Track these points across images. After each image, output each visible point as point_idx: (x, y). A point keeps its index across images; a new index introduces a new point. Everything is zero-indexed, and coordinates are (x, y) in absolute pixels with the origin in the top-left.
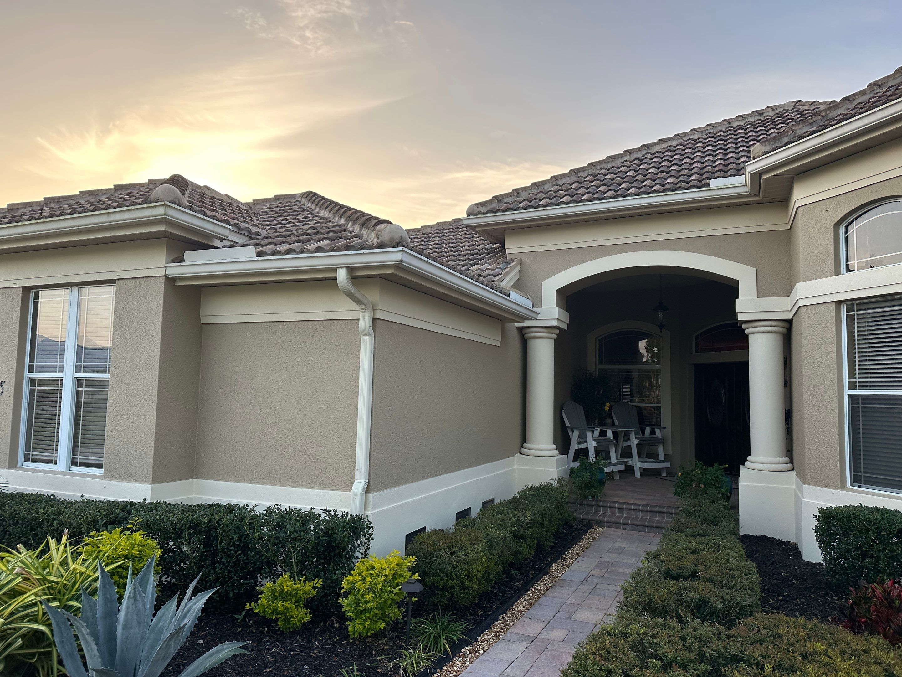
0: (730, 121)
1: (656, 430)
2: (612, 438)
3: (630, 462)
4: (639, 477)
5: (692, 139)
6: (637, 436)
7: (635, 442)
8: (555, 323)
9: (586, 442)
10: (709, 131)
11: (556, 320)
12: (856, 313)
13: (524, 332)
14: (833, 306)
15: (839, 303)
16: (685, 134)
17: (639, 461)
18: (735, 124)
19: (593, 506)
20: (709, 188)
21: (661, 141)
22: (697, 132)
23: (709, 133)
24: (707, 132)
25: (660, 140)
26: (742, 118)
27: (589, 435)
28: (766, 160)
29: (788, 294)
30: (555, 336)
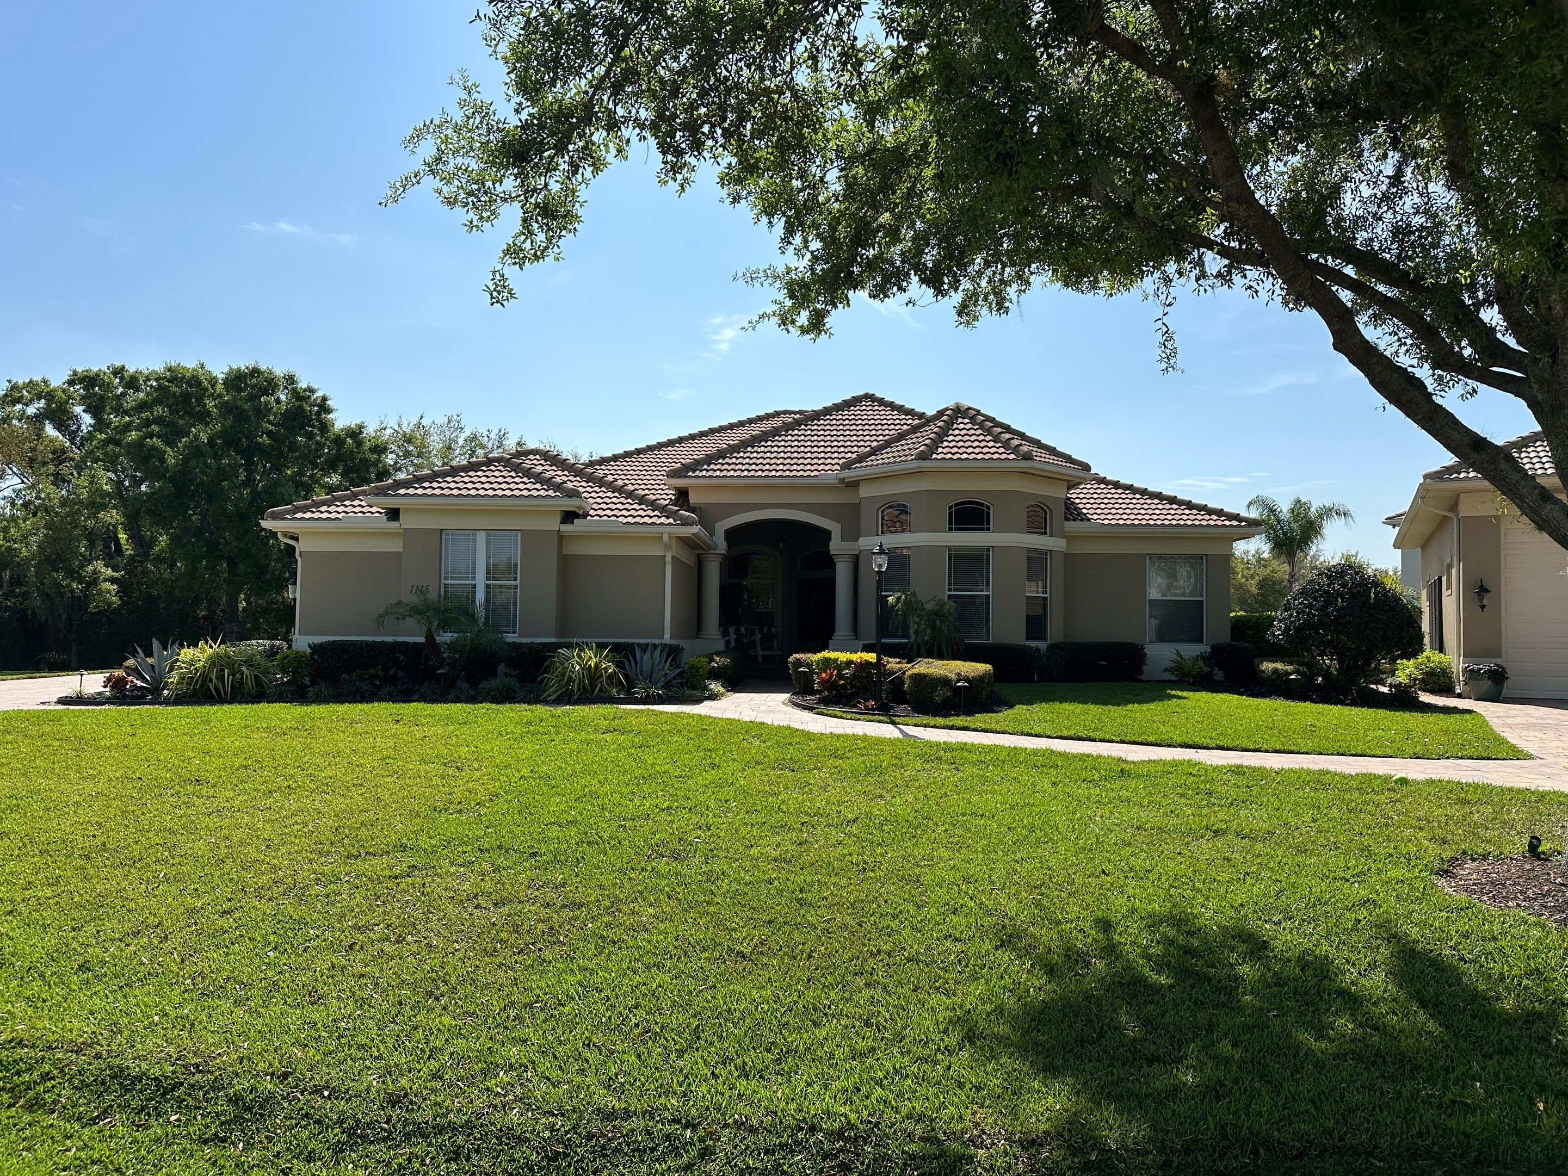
8: (723, 552)
13: (700, 556)
20: (818, 479)
28: (846, 474)
29: (857, 540)
30: (721, 560)
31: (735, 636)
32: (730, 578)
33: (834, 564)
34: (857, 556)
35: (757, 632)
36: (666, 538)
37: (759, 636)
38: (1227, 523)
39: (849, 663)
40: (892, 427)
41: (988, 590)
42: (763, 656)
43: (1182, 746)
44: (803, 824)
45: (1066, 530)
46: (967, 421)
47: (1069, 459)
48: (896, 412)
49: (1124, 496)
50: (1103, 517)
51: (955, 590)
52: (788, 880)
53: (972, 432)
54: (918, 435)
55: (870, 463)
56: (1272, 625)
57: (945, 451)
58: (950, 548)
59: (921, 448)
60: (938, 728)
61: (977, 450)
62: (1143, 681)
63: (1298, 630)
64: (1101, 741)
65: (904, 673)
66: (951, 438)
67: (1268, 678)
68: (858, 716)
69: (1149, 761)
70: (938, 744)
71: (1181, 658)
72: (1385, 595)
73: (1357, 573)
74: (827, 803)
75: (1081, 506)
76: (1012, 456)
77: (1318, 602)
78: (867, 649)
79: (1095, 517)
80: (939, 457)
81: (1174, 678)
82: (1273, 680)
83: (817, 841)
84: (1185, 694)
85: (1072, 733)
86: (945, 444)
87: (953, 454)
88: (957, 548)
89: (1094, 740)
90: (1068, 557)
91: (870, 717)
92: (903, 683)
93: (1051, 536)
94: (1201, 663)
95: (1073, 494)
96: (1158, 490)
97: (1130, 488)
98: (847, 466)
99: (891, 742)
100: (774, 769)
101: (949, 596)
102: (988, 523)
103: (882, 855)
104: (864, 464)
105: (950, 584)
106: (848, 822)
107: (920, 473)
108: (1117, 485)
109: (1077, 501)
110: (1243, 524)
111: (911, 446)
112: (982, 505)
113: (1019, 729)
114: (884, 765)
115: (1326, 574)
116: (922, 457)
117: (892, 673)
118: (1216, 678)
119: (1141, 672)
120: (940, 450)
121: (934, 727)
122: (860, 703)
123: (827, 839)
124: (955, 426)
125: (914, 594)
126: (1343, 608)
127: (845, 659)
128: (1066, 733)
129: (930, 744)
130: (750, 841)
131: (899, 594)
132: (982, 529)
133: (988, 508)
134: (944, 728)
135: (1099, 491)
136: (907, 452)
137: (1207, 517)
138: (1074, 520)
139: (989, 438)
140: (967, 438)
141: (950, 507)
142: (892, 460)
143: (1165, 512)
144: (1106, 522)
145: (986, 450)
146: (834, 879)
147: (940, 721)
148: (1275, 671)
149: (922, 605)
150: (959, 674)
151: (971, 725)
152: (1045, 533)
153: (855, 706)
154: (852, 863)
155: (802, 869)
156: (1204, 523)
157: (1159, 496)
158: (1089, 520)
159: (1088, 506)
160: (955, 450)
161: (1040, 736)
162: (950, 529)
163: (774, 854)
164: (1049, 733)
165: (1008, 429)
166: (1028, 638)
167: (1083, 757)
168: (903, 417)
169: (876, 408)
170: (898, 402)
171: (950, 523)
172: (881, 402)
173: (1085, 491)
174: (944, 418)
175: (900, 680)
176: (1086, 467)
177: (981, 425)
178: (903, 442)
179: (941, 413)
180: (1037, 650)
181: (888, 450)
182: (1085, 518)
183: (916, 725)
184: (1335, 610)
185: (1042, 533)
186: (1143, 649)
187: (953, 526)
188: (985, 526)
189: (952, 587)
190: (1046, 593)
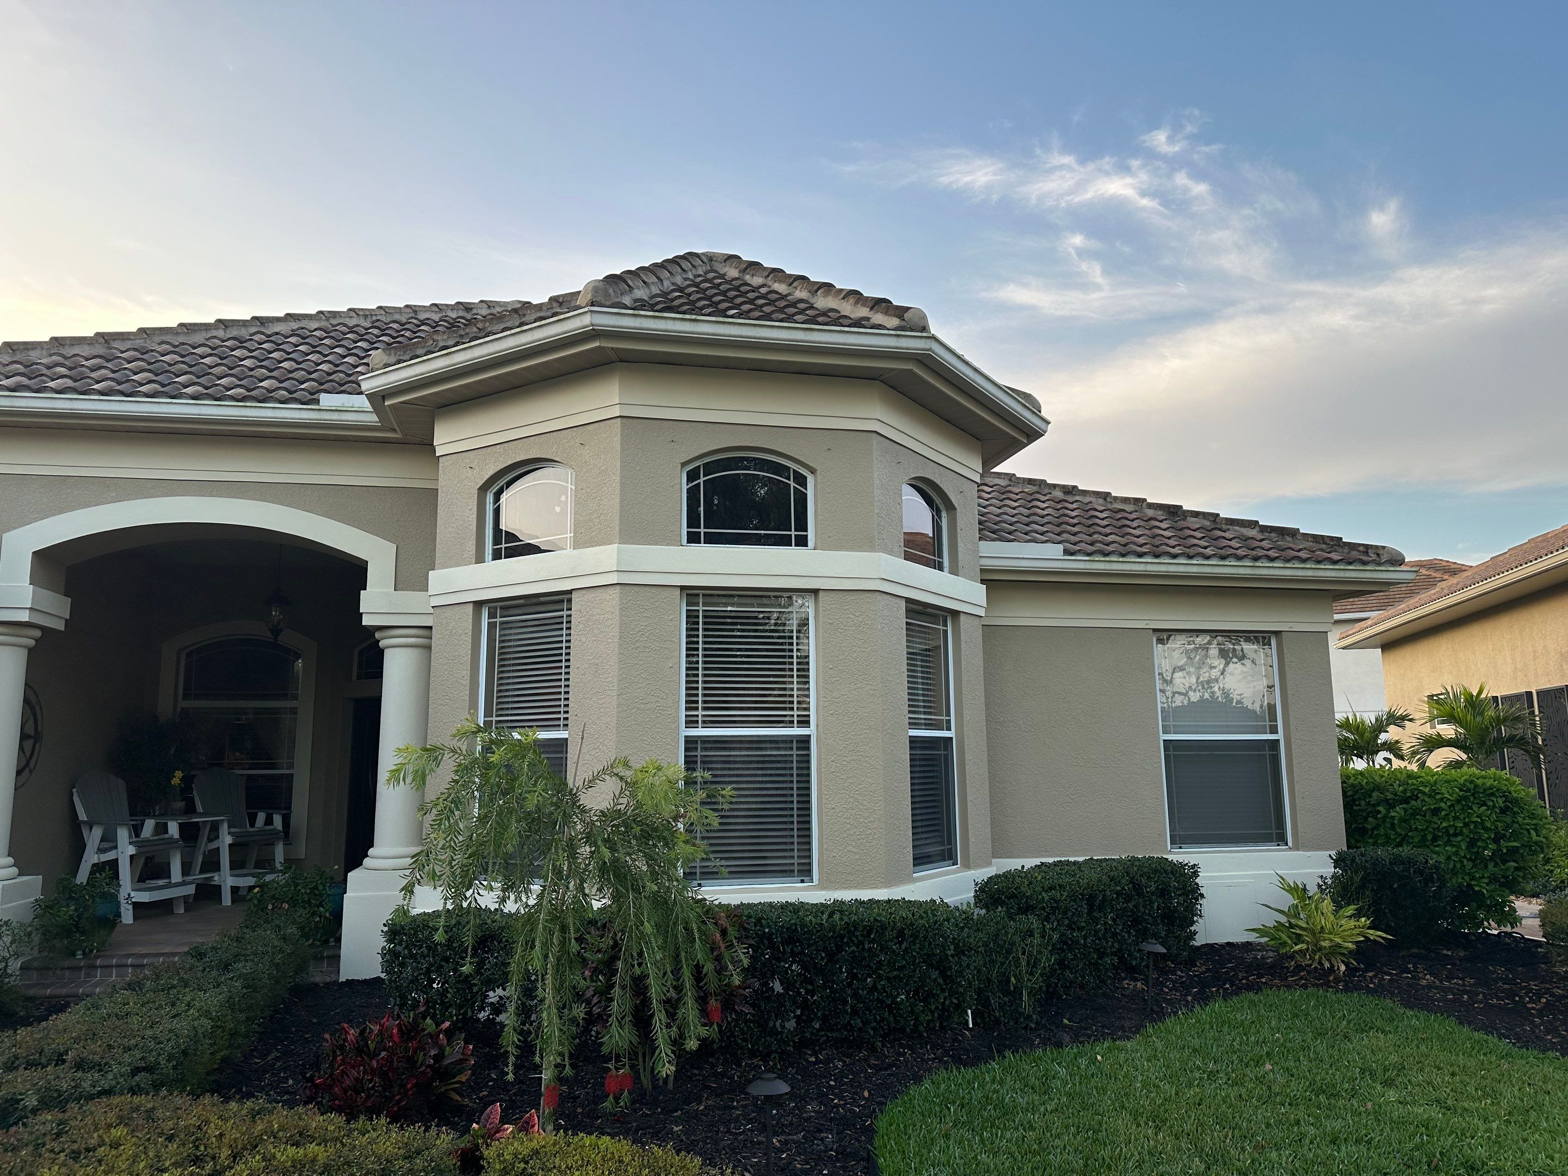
0: (417, 309)
1: (274, 816)
2: (177, 836)
3: (216, 878)
4: (229, 903)
5: (345, 325)
6: (233, 830)
7: (227, 839)
8: (24, 617)
9: (116, 847)
10: (378, 318)
11: (28, 611)
12: (498, 620)
14: (470, 608)
15: (479, 604)
16: (334, 314)
17: (231, 875)
18: (422, 316)
19: (80, 968)
20: (317, 407)
21: (289, 317)
22: (358, 315)
23: (378, 320)
24: (374, 318)
25: (288, 315)
26: (436, 309)
27: (123, 834)
28: (384, 377)
29: (429, 582)
30: (32, 643)
32: (186, 696)
33: (378, 656)
35: (224, 828)
37: (228, 840)
41: (804, 722)
42: (235, 890)
51: (707, 723)
58: (691, 593)
88: (713, 594)
90: (991, 633)
93: (953, 572)
101: (691, 743)
102: (802, 524)
105: (690, 709)
112: (784, 470)
132: (784, 541)
133: (801, 480)
141: (692, 476)
144: (1070, 547)
152: (940, 565)
162: (693, 538)
171: (692, 521)
185: (931, 563)
187: (702, 530)
188: (793, 533)
189: (700, 712)
190: (949, 729)
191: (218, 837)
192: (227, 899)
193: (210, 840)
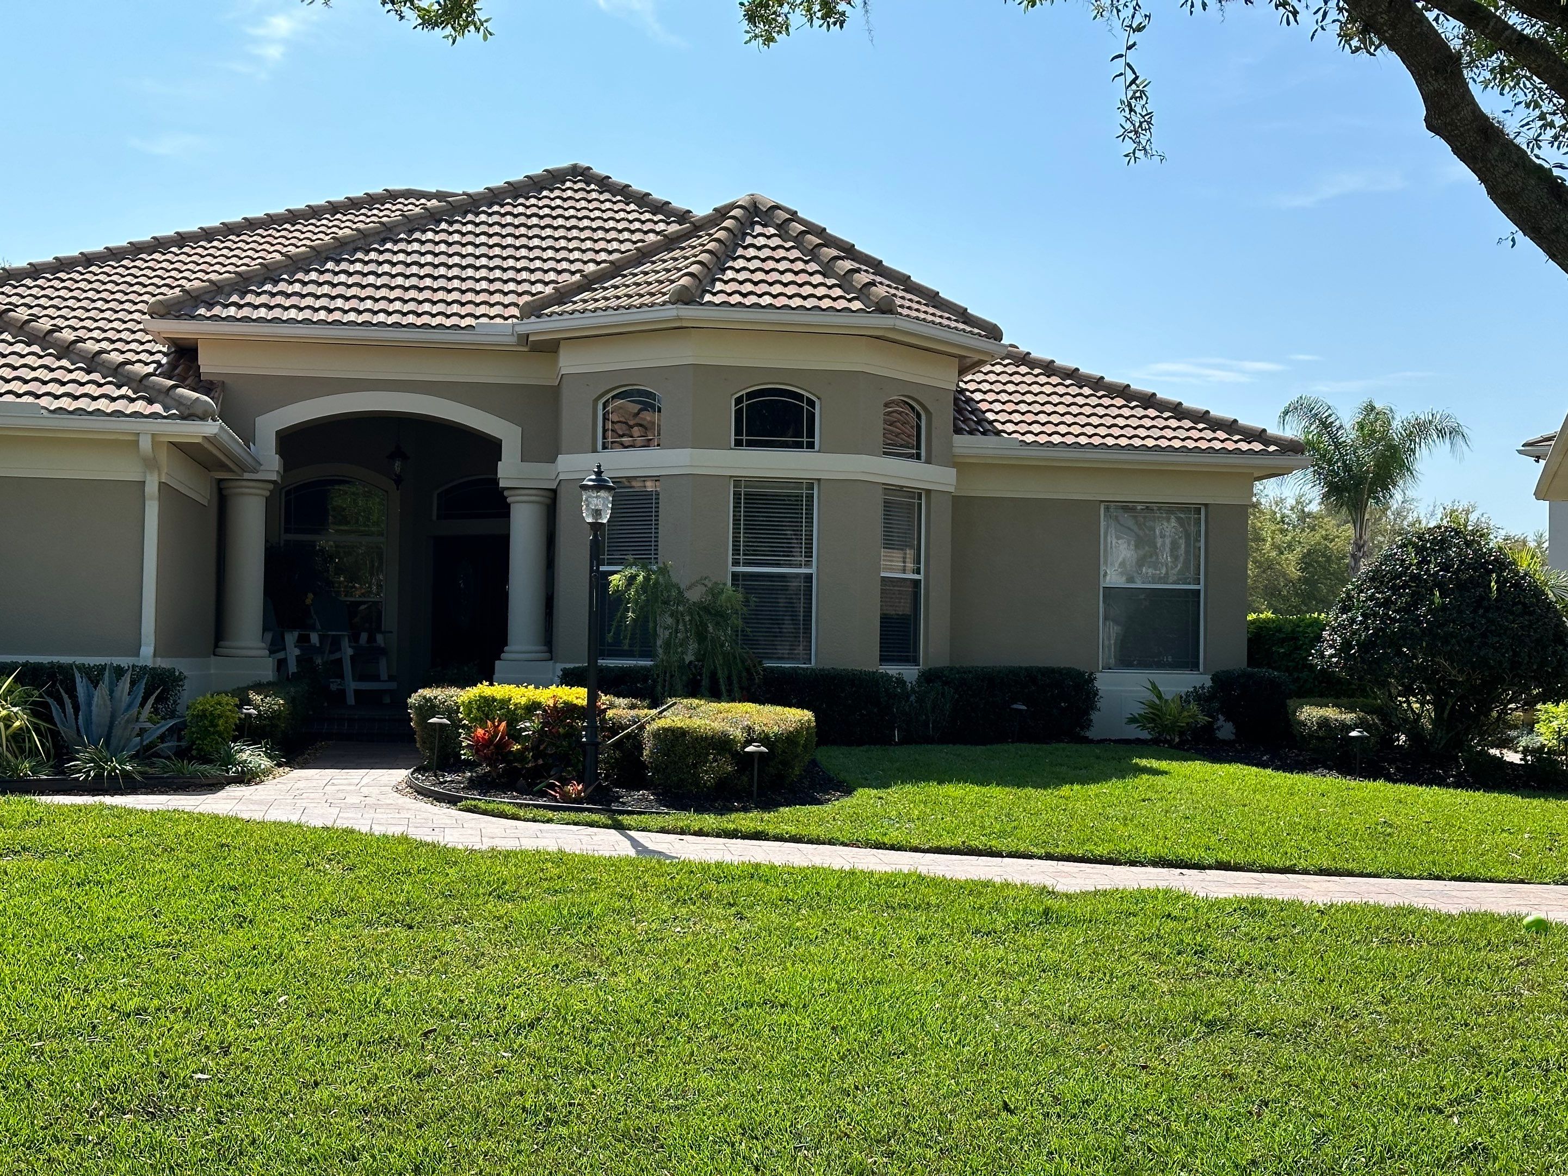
1: (376, 636)
3: (340, 683)
4: (353, 703)
6: (352, 644)
8: (274, 476)
11: (276, 473)
13: (223, 485)
17: (354, 681)
20: (473, 332)
27: (289, 638)
28: (533, 325)
29: (553, 460)
30: (268, 494)
31: (297, 652)
32: (287, 531)
33: (507, 506)
34: (554, 491)
35: (345, 643)
36: (145, 444)
37: (350, 652)
38: (1244, 446)
39: (533, 707)
40: (626, 235)
41: (808, 564)
42: (356, 691)
43: (1155, 864)
44: (426, 1035)
45: (956, 451)
46: (772, 231)
47: (963, 315)
48: (632, 207)
49: (1061, 390)
50: (1023, 428)
51: (745, 564)
52: (390, 1149)
53: (781, 253)
54: (677, 254)
55: (580, 306)
56: (1319, 638)
57: (729, 288)
58: (737, 481)
59: (682, 282)
60: (707, 835)
61: (791, 290)
62: (1092, 741)
63: (1365, 646)
64: (1011, 855)
65: (642, 727)
66: (740, 263)
67: (1311, 735)
68: (550, 814)
69: (1096, 892)
70: (705, 868)
71: (1159, 696)
72: (1517, 585)
73: (1468, 544)
74: (479, 990)
75: (984, 406)
76: (856, 305)
77: (1401, 596)
78: (570, 679)
79: (1010, 427)
80: (718, 299)
81: (1145, 735)
82: (1318, 738)
83: (454, 1069)
84: (1163, 765)
85: (958, 841)
86: (730, 274)
87: (744, 295)
88: (750, 481)
89: (999, 855)
90: (960, 503)
91: (573, 816)
92: (639, 747)
93: (928, 461)
94: (1194, 707)
95: (970, 382)
96: (1124, 381)
97: (1072, 374)
98: (535, 309)
99: (614, 864)
100: (370, 924)
101: (735, 576)
102: (811, 434)
103: (585, 1091)
104: (569, 307)
105: (736, 551)
106: (520, 1027)
107: (678, 330)
108: (1049, 368)
109: (978, 396)
110: (1272, 448)
111: (662, 276)
112: (800, 397)
113: (861, 834)
114: (597, 911)
115: (1415, 545)
116: (684, 298)
117: (616, 728)
118: (1221, 735)
119: (1088, 724)
120: (719, 286)
121: (700, 833)
122: (552, 786)
123: (474, 1064)
124: (749, 240)
125: (663, 571)
126: (1444, 607)
127: (523, 701)
128: (947, 842)
129: (689, 869)
130: (313, 1074)
131: (633, 570)
132: (799, 445)
133: (811, 403)
134: (718, 836)
135: (1017, 378)
136: (655, 288)
137: (1208, 434)
138: (971, 433)
139: (813, 267)
140: (770, 264)
141: (739, 401)
142: (625, 302)
143: (1134, 422)
144: (1029, 438)
145: (807, 290)
146: (487, 1144)
147: (710, 821)
148: (1324, 723)
149: (680, 593)
150: (749, 729)
151: (771, 830)
152: (918, 457)
153: (543, 794)
154: (524, 1109)
155: (420, 1126)
156: (1203, 445)
157: (1124, 392)
158: (998, 433)
159: (997, 406)
160: (748, 287)
161: (899, 849)
162: (738, 443)
163: (364, 1098)
164: (915, 842)
165: (849, 251)
166: (884, 659)
167: (977, 888)
168: (647, 216)
169: (594, 195)
170: (638, 186)
171: (738, 432)
172: (604, 184)
173: (992, 377)
174: (728, 223)
175: (635, 741)
176: (994, 333)
177: (798, 241)
178: (647, 267)
179: (722, 213)
180: (901, 681)
181: (618, 281)
182: (990, 430)
183: (663, 831)
184: (1430, 611)
185: (910, 456)
186: (1091, 680)
187: (744, 438)
188: (805, 440)
189: (741, 557)
190: (919, 573)
191: (340, 649)
192: (351, 700)
193: (331, 652)
